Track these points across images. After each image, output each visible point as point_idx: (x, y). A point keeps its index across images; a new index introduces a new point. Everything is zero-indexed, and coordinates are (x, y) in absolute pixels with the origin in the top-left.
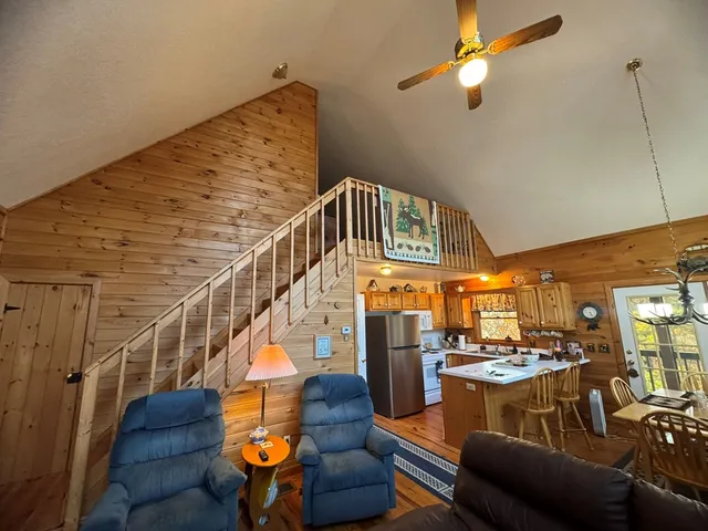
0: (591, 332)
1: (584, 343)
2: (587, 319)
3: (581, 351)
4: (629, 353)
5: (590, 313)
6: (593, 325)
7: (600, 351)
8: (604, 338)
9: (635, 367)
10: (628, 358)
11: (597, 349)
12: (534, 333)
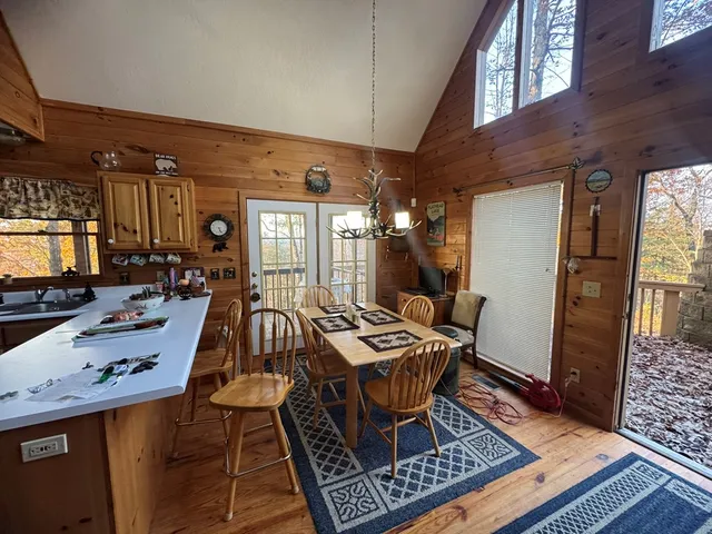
0: (218, 253)
1: (207, 269)
2: (215, 237)
3: (203, 279)
4: (254, 275)
5: (219, 228)
6: (220, 244)
7: (225, 277)
8: (231, 260)
9: (258, 291)
10: (253, 281)
11: (221, 274)
12: (136, 260)
